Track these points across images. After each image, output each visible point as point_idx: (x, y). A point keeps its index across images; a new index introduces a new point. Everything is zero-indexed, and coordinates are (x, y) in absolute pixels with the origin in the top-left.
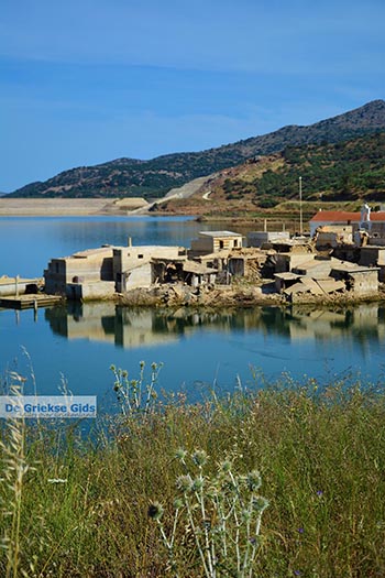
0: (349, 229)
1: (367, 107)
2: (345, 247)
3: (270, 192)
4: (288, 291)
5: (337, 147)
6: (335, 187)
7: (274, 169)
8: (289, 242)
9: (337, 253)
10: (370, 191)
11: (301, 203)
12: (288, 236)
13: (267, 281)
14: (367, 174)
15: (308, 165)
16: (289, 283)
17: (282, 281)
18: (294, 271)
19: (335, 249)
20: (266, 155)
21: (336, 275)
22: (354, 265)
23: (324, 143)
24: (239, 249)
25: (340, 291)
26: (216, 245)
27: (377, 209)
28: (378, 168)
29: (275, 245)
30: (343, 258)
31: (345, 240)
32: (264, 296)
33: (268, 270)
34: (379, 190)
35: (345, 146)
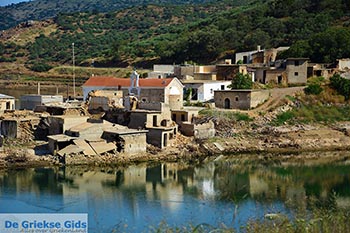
0: (120, 94)
2: (116, 110)
3: (44, 56)
4: (61, 153)
5: (108, 16)
6: (107, 54)
7: (47, 34)
8: (62, 105)
9: (109, 116)
10: (139, 59)
11: (74, 68)
12: (62, 99)
13: (40, 143)
14: (135, 43)
15: (80, 32)
16: (63, 145)
17: (56, 142)
19: (107, 112)
20: (38, 20)
21: (108, 137)
22: (124, 127)
23: (95, 12)
24: (12, 111)
25: (111, 152)
27: (145, 75)
28: (146, 38)
29: (48, 108)
30: (115, 121)
31: (116, 104)
32: (37, 158)
33: (41, 132)
34: (147, 59)
35: (115, 15)
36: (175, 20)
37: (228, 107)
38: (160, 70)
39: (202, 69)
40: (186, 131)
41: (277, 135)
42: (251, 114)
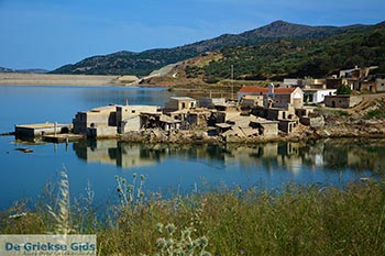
0: (261, 97)
1: (273, 24)
2: (259, 108)
3: (214, 74)
4: (224, 135)
5: (254, 48)
6: (253, 72)
7: (216, 60)
8: (225, 105)
9: (254, 112)
10: (274, 75)
11: (232, 81)
12: (224, 101)
13: (211, 128)
14: (272, 65)
15: (237, 58)
16: (225, 130)
17: (221, 128)
18: (228, 122)
19: (253, 109)
20: (211, 51)
21: (253, 125)
22: (263, 119)
23: (247, 45)
24: (194, 108)
25: (255, 135)
26: (180, 105)
27: (278, 86)
28: (279, 61)
29: (216, 106)
30: (257, 115)
31: (259, 104)
32: (209, 137)
33: (212, 121)
34: (279, 75)
35: (259, 47)
36: (299, 49)
37: (334, 107)
38: (288, 82)
39: (316, 82)
40: (305, 122)
41: (368, 125)
42: (349, 111)
